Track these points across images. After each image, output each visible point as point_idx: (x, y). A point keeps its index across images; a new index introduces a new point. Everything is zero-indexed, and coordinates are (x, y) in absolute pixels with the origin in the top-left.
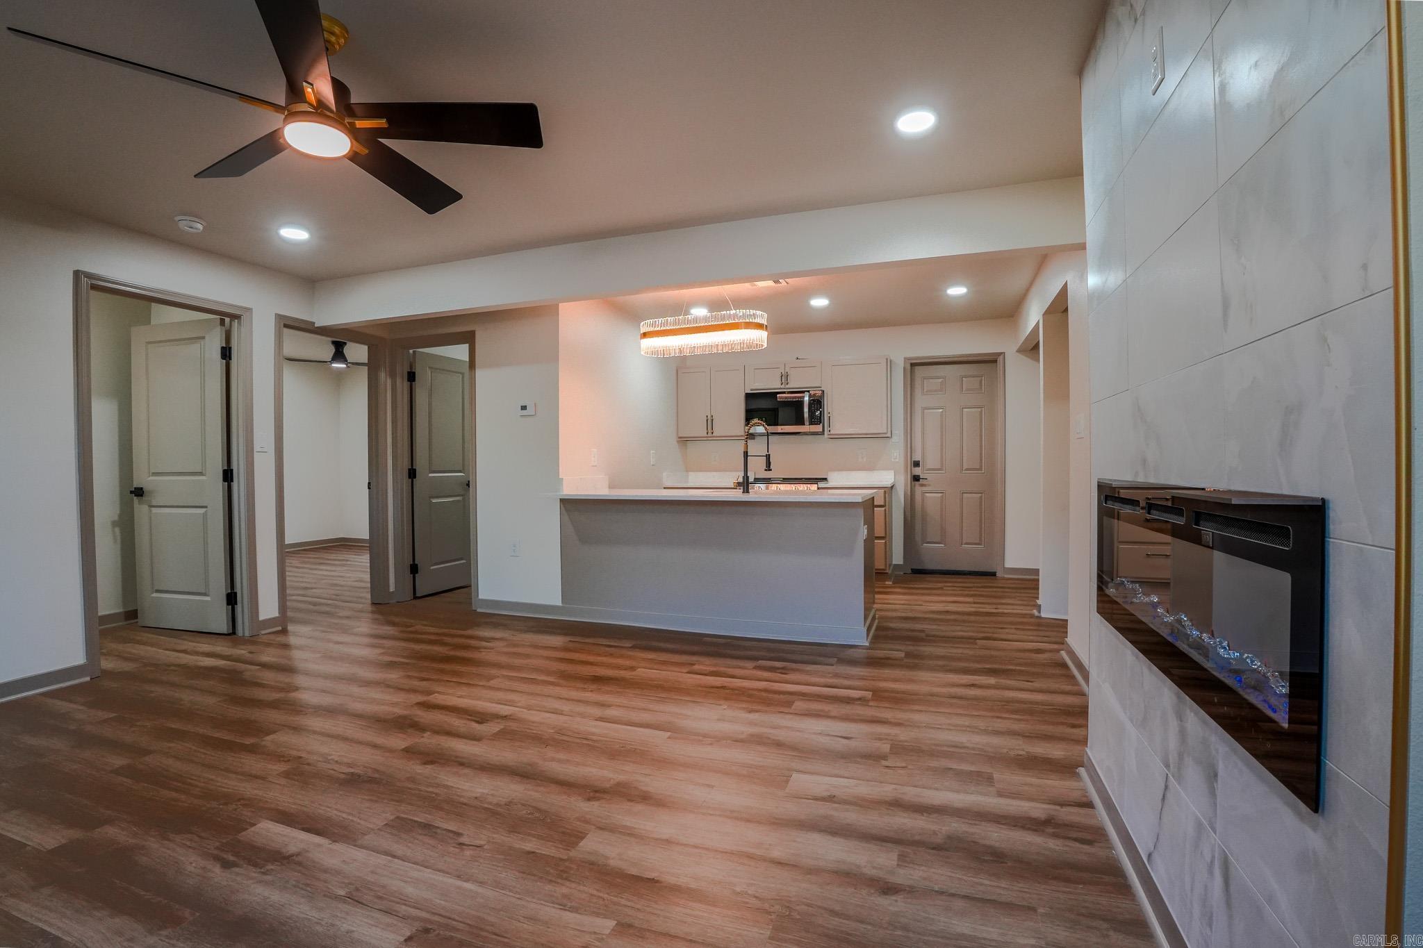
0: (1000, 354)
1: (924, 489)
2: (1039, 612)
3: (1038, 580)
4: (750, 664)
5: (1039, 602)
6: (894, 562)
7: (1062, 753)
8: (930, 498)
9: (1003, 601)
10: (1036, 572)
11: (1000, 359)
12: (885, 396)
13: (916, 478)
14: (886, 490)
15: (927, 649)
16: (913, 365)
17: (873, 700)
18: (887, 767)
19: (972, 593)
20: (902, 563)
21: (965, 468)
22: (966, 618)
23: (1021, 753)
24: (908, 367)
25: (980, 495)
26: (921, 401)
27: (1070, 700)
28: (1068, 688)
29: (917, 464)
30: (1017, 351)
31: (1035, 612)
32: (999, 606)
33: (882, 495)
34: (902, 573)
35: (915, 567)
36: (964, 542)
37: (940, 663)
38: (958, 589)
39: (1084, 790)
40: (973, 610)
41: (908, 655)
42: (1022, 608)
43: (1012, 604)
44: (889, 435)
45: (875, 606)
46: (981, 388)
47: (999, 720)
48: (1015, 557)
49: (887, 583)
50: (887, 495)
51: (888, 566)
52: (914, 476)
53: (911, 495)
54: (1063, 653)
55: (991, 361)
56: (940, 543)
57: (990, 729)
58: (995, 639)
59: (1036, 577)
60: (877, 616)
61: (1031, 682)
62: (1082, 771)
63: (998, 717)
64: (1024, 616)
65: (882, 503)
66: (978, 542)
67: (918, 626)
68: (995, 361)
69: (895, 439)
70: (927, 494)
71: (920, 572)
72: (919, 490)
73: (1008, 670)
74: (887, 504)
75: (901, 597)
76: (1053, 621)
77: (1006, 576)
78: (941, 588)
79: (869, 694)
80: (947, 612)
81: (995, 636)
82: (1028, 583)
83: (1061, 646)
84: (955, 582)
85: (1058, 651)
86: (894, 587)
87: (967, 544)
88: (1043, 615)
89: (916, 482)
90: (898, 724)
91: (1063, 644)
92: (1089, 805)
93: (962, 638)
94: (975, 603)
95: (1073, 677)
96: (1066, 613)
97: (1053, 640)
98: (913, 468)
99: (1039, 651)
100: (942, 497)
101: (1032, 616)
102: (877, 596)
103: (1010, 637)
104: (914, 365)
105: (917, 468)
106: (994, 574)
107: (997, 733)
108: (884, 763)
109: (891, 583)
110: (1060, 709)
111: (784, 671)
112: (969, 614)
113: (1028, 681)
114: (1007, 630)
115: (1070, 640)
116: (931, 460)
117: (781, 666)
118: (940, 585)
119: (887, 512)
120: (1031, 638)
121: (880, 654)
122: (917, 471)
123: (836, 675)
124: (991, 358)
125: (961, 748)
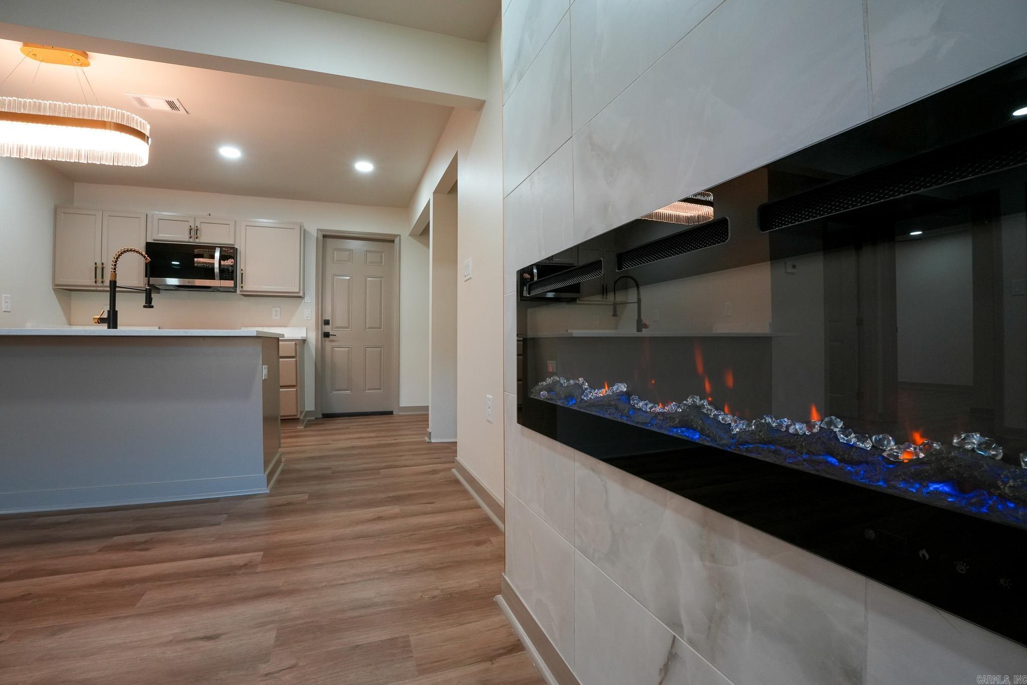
0: (397, 236)
1: (334, 344)
2: (430, 438)
3: (428, 415)
4: (93, 546)
5: (429, 430)
6: (307, 409)
7: (476, 580)
8: (338, 351)
9: (402, 433)
10: (427, 408)
11: (397, 240)
12: (298, 262)
13: (327, 335)
14: (297, 342)
15: (332, 487)
16: (324, 236)
17: (262, 563)
18: (267, 675)
19: (374, 429)
20: (314, 409)
21: (367, 327)
22: (369, 451)
23: (436, 593)
24: (321, 238)
25: (379, 349)
26: (331, 269)
27: (469, 515)
28: (464, 503)
29: (327, 322)
30: (409, 235)
31: (427, 439)
32: (397, 438)
33: (294, 346)
34: (314, 418)
35: (325, 412)
36: (367, 388)
37: (345, 499)
38: (361, 427)
39: (508, 625)
40: (375, 443)
41: (312, 496)
42: (415, 437)
43: (407, 435)
44: (301, 294)
45: (280, 450)
46: (382, 262)
47: (410, 555)
48: (408, 397)
49: (298, 427)
50: (298, 347)
51: (299, 413)
52: (325, 333)
53: (322, 346)
54: (454, 470)
55: (389, 240)
56: (347, 390)
57: (400, 569)
58: (396, 467)
59: (426, 412)
60: (283, 460)
61: (432, 503)
62: (500, 598)
63: (407, 552)
64: (418, 443)
65: (293, 354)
66: (378, 387)
67: (324, 464)
68: (393, 241)
69: (307, 299)
70: (336, 349)
71: (329, 416)
72: (328, 344)
73: (410, 495)
74: (298, 355)
75: (311, 438)
76: (442, 445)
77: (401, 414)
78: (348, 428)
79: (257, 556)
80: (353, 448)
81: (398, 463)
82: (420, 416)
83: (452, 465)
84: (359, 422)
85: (450, 469)
86: (305, 431)
87: (369, 389)
88: (433, 441)
89: (327, 339)
90: (290, 593)
91: (453, 462)
92: (517, 647)
93: (367, 470)
94: (377, 437)
95: (465, 492)
96: (456, 436)
97: (443, 460)
98: (323, 326)
99: (434, 472)
100: (349, 350)
101: (424, 442)
102: (282, 441)
103: (407, 463)
104: (327, 236)
105: (327, 326)
106: (391, 413)
107: (408, 573)
108: (264, 668)
109: (303, 428)
110: (462, 528)
111: (146, 546)
112: (371, 447)
113: (430, 503)
114: (406, 457)
115: (460, 458)
116: (339, 319)
117: (143, 540)
118: (348, 425)
119: (298, 362)
120: (426, 461)
121: (282, 500)
122: (328, 329)
123: (221, 538)
124: (389, 238)
125: (369, 606)
